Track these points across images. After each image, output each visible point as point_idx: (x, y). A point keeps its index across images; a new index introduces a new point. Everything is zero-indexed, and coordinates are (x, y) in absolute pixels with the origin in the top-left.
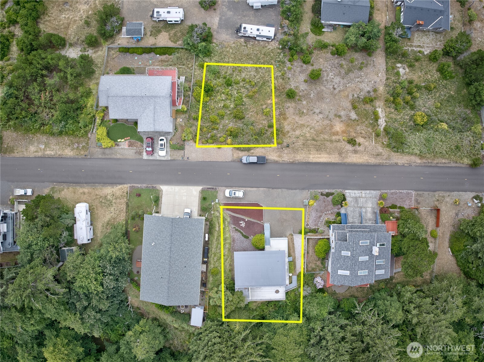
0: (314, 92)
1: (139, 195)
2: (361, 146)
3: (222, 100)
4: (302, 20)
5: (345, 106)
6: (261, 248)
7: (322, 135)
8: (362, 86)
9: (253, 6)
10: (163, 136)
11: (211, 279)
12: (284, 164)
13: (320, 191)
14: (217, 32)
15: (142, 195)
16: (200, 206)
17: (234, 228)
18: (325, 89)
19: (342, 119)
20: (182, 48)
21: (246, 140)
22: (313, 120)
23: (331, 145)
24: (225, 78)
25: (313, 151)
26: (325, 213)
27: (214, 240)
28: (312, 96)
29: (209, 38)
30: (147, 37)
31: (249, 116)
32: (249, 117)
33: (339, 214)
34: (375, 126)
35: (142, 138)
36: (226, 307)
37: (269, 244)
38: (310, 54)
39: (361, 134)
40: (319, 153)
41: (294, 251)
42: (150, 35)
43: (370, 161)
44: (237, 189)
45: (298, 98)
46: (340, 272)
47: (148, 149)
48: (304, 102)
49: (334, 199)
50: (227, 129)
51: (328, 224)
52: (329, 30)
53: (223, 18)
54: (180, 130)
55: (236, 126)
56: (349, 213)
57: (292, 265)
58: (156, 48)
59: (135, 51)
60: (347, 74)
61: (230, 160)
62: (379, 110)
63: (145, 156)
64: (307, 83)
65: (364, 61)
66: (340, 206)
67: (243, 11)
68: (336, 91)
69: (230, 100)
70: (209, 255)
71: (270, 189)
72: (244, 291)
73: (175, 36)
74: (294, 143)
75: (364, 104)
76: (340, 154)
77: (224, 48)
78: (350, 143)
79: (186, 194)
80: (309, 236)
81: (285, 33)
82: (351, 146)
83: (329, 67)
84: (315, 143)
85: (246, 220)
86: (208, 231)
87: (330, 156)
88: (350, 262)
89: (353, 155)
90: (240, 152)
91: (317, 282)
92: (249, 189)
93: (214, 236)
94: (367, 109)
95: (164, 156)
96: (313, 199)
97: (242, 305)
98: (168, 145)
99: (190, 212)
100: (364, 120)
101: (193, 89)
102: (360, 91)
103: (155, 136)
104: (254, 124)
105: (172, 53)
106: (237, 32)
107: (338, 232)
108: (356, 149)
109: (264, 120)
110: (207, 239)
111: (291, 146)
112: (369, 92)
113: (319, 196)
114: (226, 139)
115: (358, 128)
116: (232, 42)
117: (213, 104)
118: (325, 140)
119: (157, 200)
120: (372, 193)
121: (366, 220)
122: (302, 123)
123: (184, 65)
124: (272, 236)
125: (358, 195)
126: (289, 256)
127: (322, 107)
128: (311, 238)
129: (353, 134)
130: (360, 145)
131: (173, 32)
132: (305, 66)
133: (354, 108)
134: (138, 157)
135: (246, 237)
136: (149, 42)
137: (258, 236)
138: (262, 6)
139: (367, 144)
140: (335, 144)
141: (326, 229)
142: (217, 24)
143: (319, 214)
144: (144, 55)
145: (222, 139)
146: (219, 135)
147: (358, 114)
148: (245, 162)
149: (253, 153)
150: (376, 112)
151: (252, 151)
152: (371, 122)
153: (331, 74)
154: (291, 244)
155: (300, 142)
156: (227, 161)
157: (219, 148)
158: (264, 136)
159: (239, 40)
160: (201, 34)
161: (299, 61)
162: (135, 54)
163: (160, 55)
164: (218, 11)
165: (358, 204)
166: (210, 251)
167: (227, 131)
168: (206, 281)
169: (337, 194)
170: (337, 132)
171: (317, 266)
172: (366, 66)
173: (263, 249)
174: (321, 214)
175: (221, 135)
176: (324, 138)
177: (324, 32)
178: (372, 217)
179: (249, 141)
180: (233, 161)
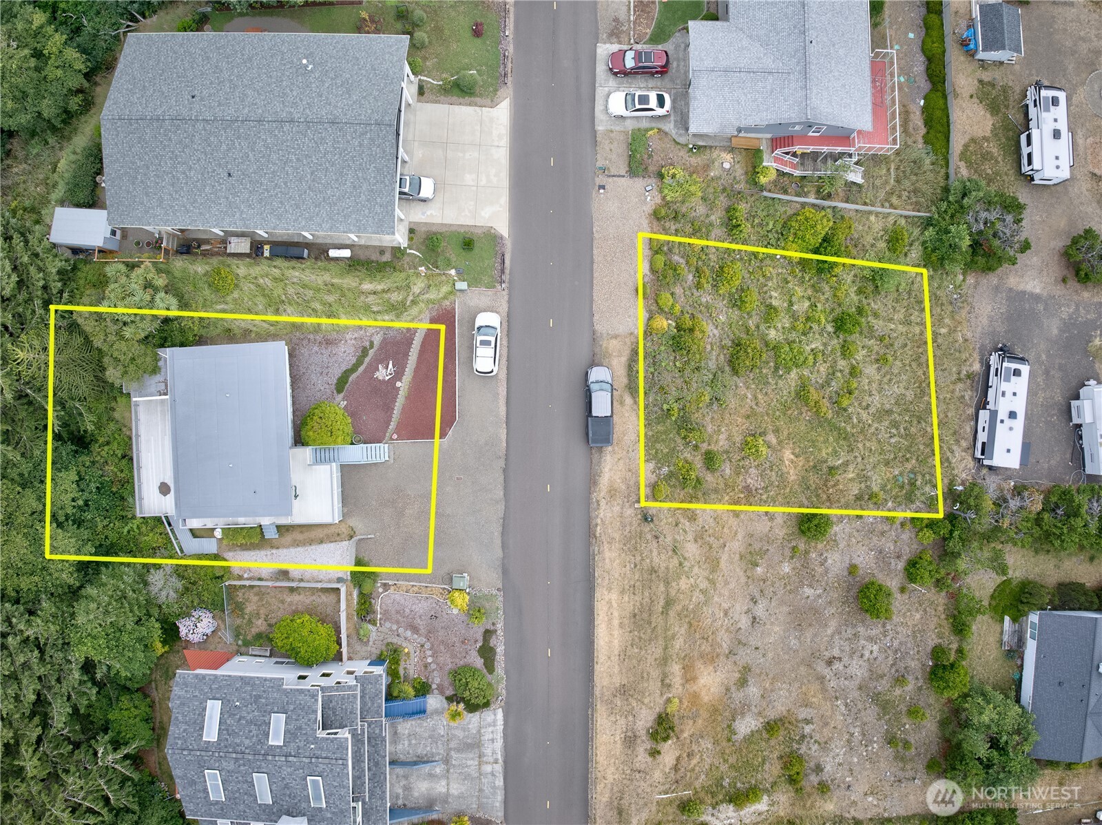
0: (819, 596)
1: (477, 32)
2: (649, 759)
3: (791, 304)
4: (1036, 552)
5: (774, 696)
6: (303, 433)
7: (683, 631)
8: (839, 749)
9: (1077, 397)
10: (674, 107)
11: (200, 268)
12: (588, 505)
13: (499, 626)
14: (997, 289)
15: (478, 41)
16: (444, 230)
17: (372, 344)
18: (829, 632)
19: (733, 689)
20: (947, 177)
21: (667, 378)
22: (732, 596)
23: (650, 659)
24: (860, 311)
25: (630, 603)
26: (428, 646)
27: (327, 277)
28: (808, 591)
29: (981, 260)
30: (974, 71)
31: (742, 391)
32: (738, 391)
33: (423, 690)
34: (713, 795)
35: (665, 40)
36: (99, 317)
37: (318, 461)
38: (938, 581)
39: (688, 756)
40: (626, 621)
41: (296, 544)
42: (981, 81)
43: (600, 787)
44: (502, 350)
45: (802, 546)
46: (214, 709)
47: (630, 56)
48: (786, 568)
49: (474, 671)
50: (700, 316)
51: (390, 657)
52: (1006, 638)
53: (1041, 307)
54: (694, 161)
55: (709, 347)
56: (429, 723)
57: (250, 537)
58: (945, 97)
59: (935, 33)
60: (876, 698)
61: (597, 327)
62: (762, 805)
63: (605, 50)
64: (846, 573)
65: (913, 750)
66: (449, 692)
67: (1061, 368)
68: (821, 668)
69: (793, 328)
70: (279, 262)
71: (502, 463)
72: (158, 378)
73: (983, 156)
74: (657, 537)
75: (781, 757)
76: (624, 691)
77: (950, 308)
78: (660, 724)
79: (483, 182)
80: (349, 594)
81: (1001, 502)
82: (649, 724)
83: (896, 643)
84: (659, 607)
85: (398, 384)
86: (362, 257)
87: (615, 659)
88: (247, 742)
89: (618, 732)
90: (624, 359)
91: (199, 620)
92: (503, 391)
93: (341, 276)
94: (767, 767)
95: (606, 108)
96: (472, 604)
97: (112, 374)
98: (644, 124)
99: (423, 194)
100: (732, 760)
101: (823, 208)
102: (822, 740)
103: (672, 81)
104: (715, 407)
105: (932, 144)
106: (1001, 349)
107: (355, 696)
108: (639, 741)
109: (729, 438)
110: (333, 253)
111: (647, 528)
112: (819, 769)
113: (485, 624)
114: (669, 315)
115: (707, 744)
116: (969, 335)
117: (778, 274)
118: (669, 640)
119: (463, 91)
120: (494, 794)
121: (406, 777)
122: (723, 564)
123: (898, 181)
124: (348, 472)
125: (488, 751)
126: (281, 529)
127: (772, 624)
128: (339, 601)
129: (687, 731)
130: (654, 753)
131: (995, 151)
132: (901, 565)
133: (771, 727)
134: (604, 26)
135: (341, 385)
136: (962, 78)
137: (344, 424)
138: (1079, 426)
139: (657, 775)
140: (655, 673)
141: (374, 649)
142: (1021, 287)
143: (421, 624)
144: (922, 59)
145: (666, 299)
146: (678, 290)
147: (750, 739)
148: (592, 378)
149: (622, 403)
150: (756, 796)
151: (628, 400)
152: (726, 783)
153: (875, 648)
154: (320, 533)
155: (660, 560)
156: (596, 317)
157: (637, 290)
158: (679, 440)
159: (976, 356)
160: (995, 235)
161: (915, 546)
162: (923, 34)
163: (925, 109)
164: (1059, 290)
165: (458, 750)
166: (293, 263)
167: (693, 316)
168: (197, 254)
169: (489, 684)
170: (694, 679)
171: (250, 621)
172: (899, 758)
173: (299, 441)
174: (423, 631)
175: (678, 297)
176: (673, 637)
177: (1002, 621)
178: (416, 794)
179: (662, 388)
180: (594, 338)
